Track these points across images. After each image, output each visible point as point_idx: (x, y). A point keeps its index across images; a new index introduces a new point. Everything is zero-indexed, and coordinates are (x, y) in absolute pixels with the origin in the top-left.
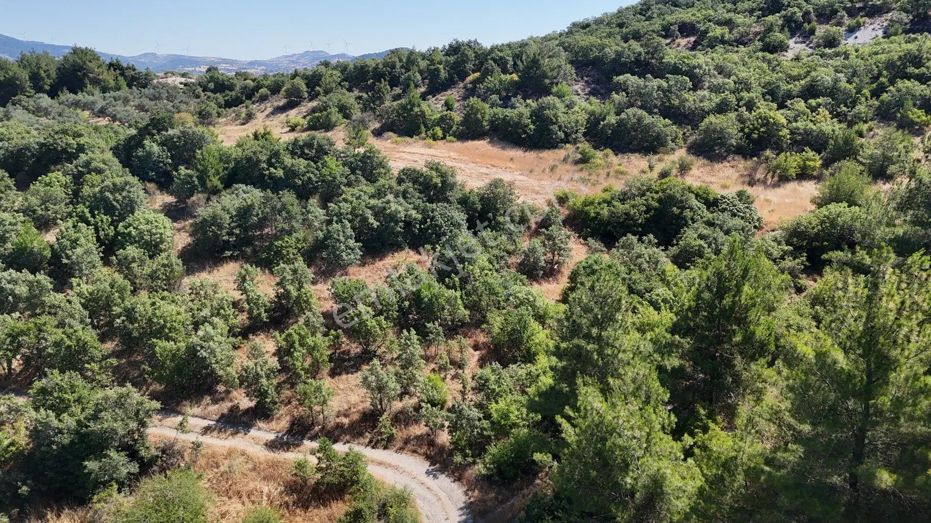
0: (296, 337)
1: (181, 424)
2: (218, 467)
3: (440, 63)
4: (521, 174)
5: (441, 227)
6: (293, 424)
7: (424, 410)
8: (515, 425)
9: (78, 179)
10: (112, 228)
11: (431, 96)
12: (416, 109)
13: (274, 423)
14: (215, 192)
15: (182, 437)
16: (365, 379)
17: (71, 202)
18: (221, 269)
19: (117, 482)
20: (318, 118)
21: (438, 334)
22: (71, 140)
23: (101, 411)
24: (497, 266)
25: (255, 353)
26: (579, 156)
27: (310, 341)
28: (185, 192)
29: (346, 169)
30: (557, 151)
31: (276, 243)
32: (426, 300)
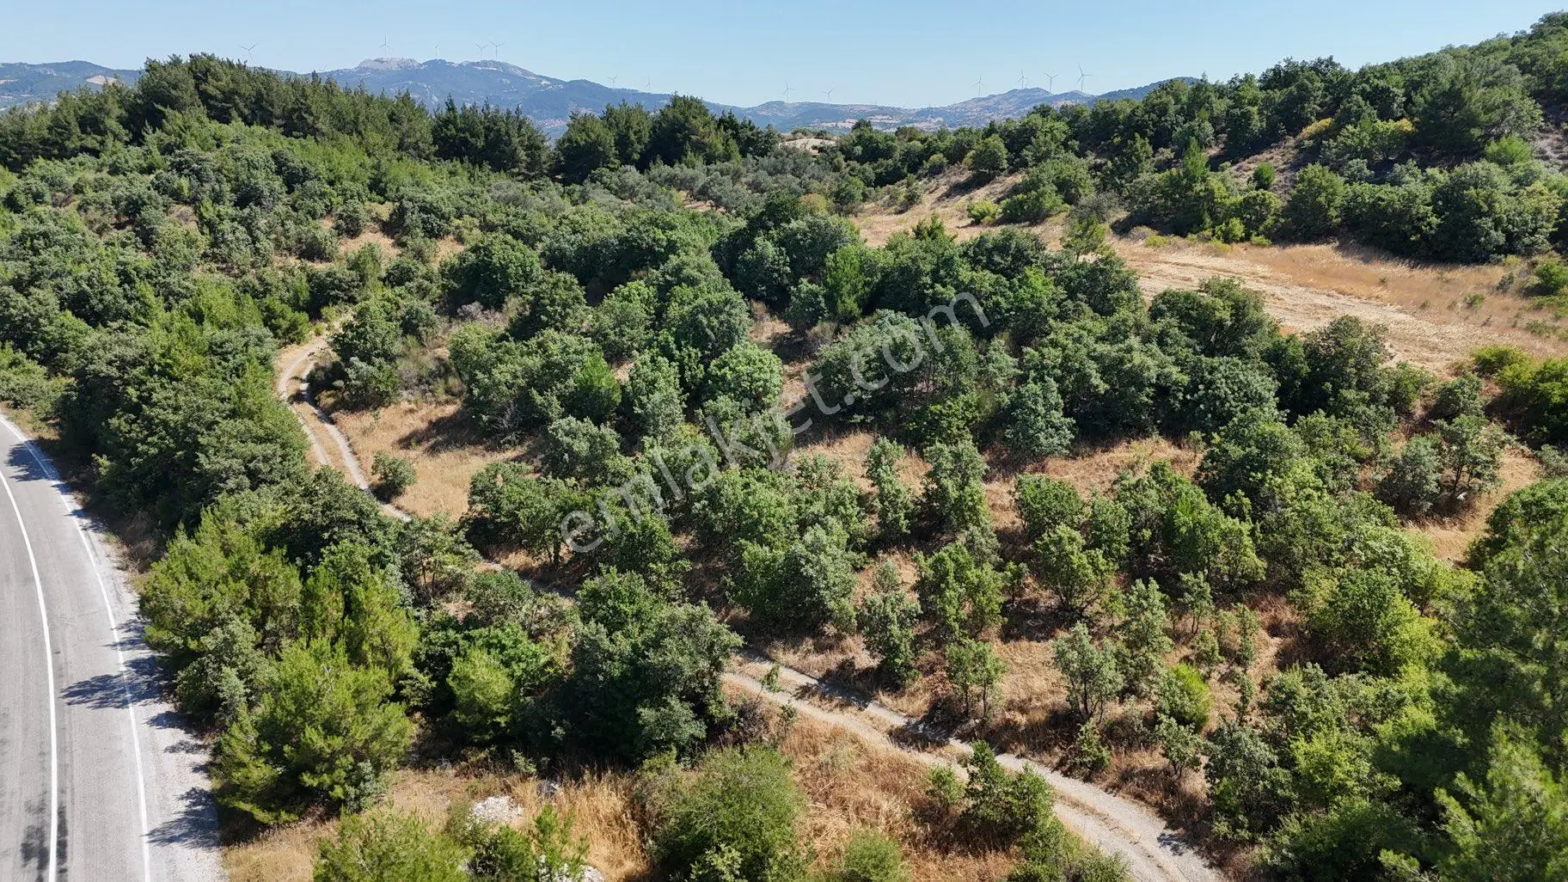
0: (951, 565)
1: (769, 676)
2: (816, 753)
3: (1253, 103)
4: (1400, 311)
5: (1224, 401)
6: (934, 706)
7: (1163, 726)
8: (1341, 789)
9: (664, 292)
10: (702, 366)
11: (1228, 164)
12: (1198, 187)
13: (904, 699)
14: (849, 320)
15: (770, 696)
16: (1061, 654)
17: (653, 326)
18: (845, 442)
19: (678, 746)
20: (1021, 203)
21: (1201, 595)
22: (660, 235)
23: (663, 637)
24: (1332, 484)
25: (885, 582)
26: (1536, 280)
27: (972, 574)
28: (804, 319)
29: (1061, 289)
30: (1485, 268)
31: (932, 408)
32: (1183, 530)
